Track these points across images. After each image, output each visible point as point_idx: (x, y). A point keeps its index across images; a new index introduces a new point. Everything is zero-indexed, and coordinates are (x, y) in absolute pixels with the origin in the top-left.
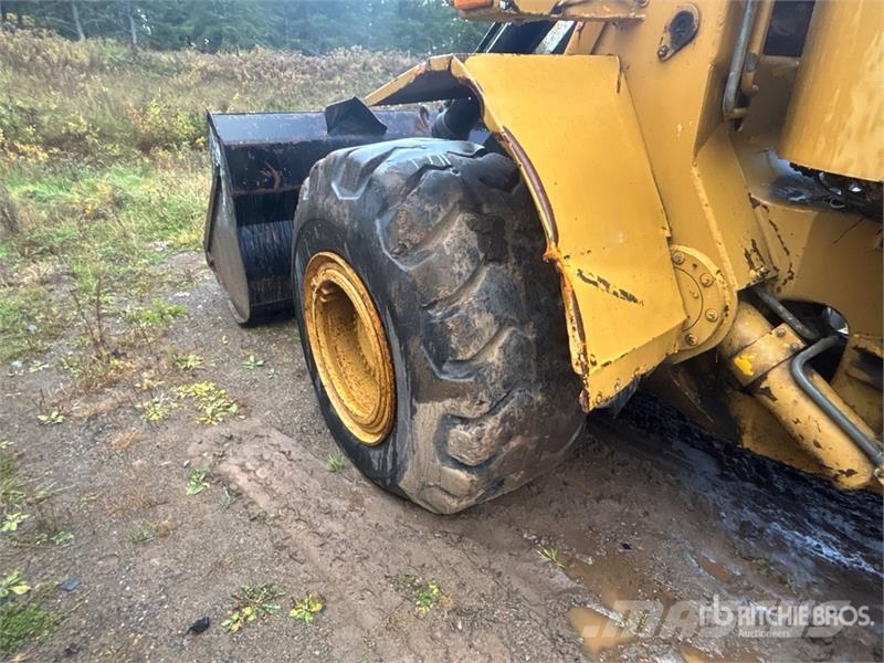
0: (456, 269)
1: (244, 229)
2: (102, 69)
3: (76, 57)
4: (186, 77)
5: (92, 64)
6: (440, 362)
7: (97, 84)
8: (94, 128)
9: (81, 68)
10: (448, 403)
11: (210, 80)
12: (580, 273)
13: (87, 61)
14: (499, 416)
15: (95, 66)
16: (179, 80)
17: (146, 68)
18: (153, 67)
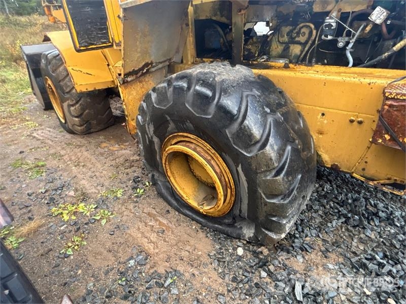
0: (63, 73)
1: (37, 79)
4: (35, 28)
6: (64, 94)
10: (67, 102)
11: (47, 29)
12: (72, 69)
14: (79, 104)
16: (30, 30)
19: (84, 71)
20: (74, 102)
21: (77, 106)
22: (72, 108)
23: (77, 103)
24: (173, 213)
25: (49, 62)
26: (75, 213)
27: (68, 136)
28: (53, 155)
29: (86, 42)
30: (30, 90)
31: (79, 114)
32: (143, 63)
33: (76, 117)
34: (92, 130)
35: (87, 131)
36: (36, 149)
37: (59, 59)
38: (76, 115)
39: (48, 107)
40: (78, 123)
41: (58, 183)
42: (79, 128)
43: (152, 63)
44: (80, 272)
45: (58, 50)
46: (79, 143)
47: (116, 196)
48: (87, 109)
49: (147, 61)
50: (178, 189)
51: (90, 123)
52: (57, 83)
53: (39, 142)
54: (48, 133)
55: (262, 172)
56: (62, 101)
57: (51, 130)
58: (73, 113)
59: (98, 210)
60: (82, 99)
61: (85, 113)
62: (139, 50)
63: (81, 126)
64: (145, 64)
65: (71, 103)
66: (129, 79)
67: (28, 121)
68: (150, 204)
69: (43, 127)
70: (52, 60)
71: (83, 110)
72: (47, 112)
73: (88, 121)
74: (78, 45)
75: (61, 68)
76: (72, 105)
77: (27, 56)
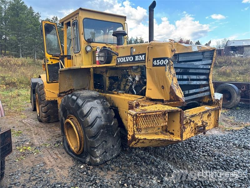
2: (24, 66)
3: (18, 63)
5: (22, 65)
6: (41, 101)
7: (22, 69)
8: (18, 81)
9: (19, 66)
12: (46, 90)
13: (20, 63)
15: (23, 65)
17: (37, 65)
18: (39, 64)
19: (52, 91)
20: (45, 105)
21: (46, 107)
22: (43, 108)
23: (46, 106)
24: (66, 154)
25: (39, 87)
26: (25, 150)
27: (38, 122)
28: (27, 130)
29: (52, 80)
30: (30, 101)
31: (46, 111)
32: (69, 89)
33: (44, 113)
34: (51, 121)
35: (48, 121)
36: (21, 127)
37: (42, 86)
38: (44, 112)
39: (35, 110)
40: (44, 116)
41: (24, 140)
42: (44, 119)
43: (74, 89)
44: (18, 166)
45: (43, 82)
46: (41, 126)
47: (46, 146)
48: (50, 109)
49: (71, 88)
50: (69, 142)
51: (50, 117)
52: (40, 95)
53: (24, 124)
54: (30, 121)
55: (86, 127)
56: (40, 104)
57: (32, 120)
58: (43, 111)
59: (35, 150)
60: (49, 104)
61: (48, 111)
62: (67, 84)
63: (45, 118)
64: (70, 90)
65: (43, 106)
66: (62, 95)
67: (22, 115)
68: (58, 150)
69: (29, 118)
70: (40, 86)
71: (48, 109)
72: (34, 112)
73: (49, 116)
74: (48, 81)
75: (42, 90)
76: (43, 107)
77: (32, 83)
